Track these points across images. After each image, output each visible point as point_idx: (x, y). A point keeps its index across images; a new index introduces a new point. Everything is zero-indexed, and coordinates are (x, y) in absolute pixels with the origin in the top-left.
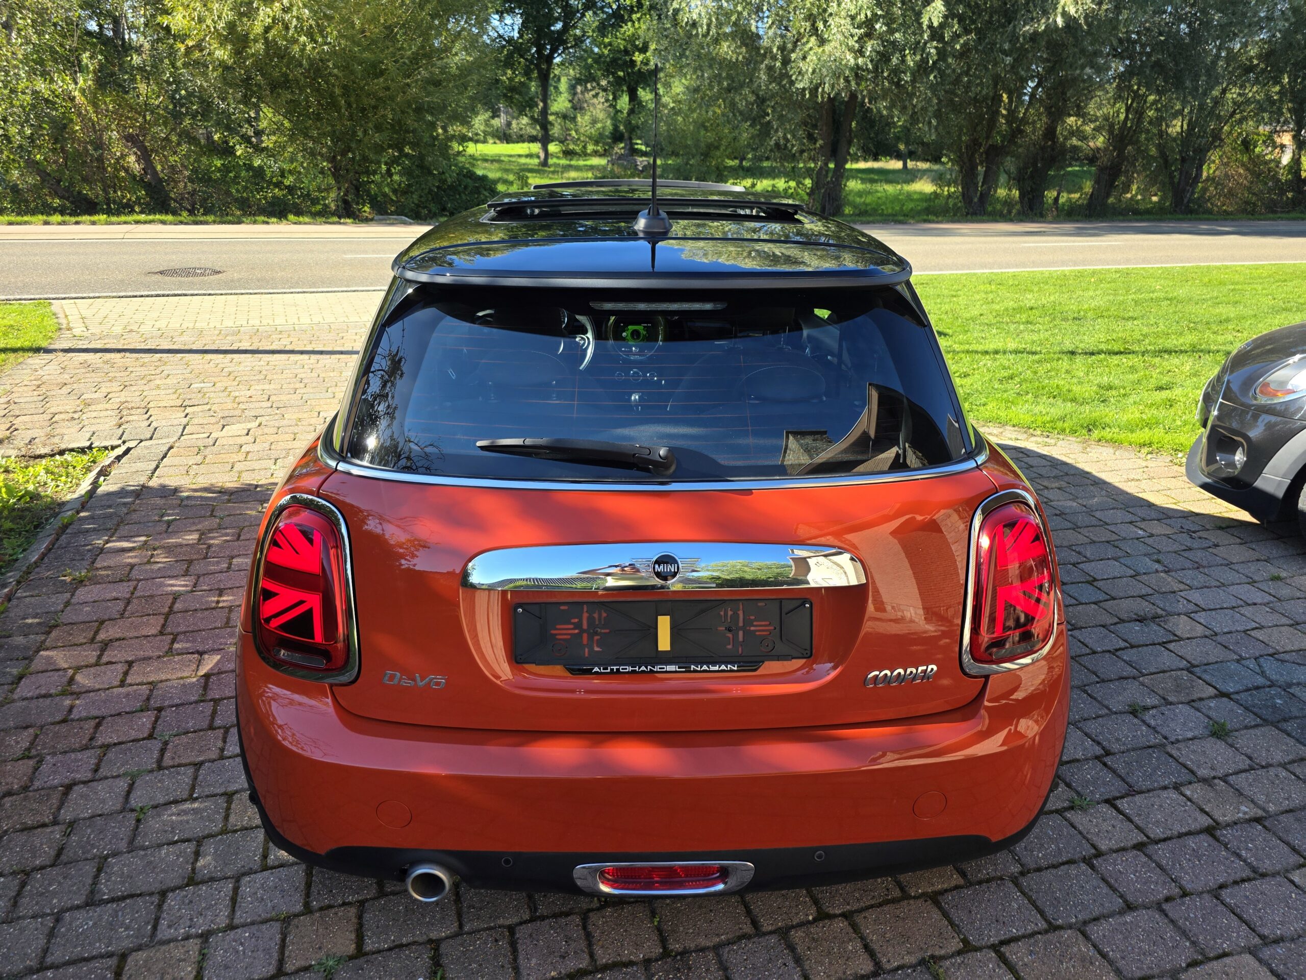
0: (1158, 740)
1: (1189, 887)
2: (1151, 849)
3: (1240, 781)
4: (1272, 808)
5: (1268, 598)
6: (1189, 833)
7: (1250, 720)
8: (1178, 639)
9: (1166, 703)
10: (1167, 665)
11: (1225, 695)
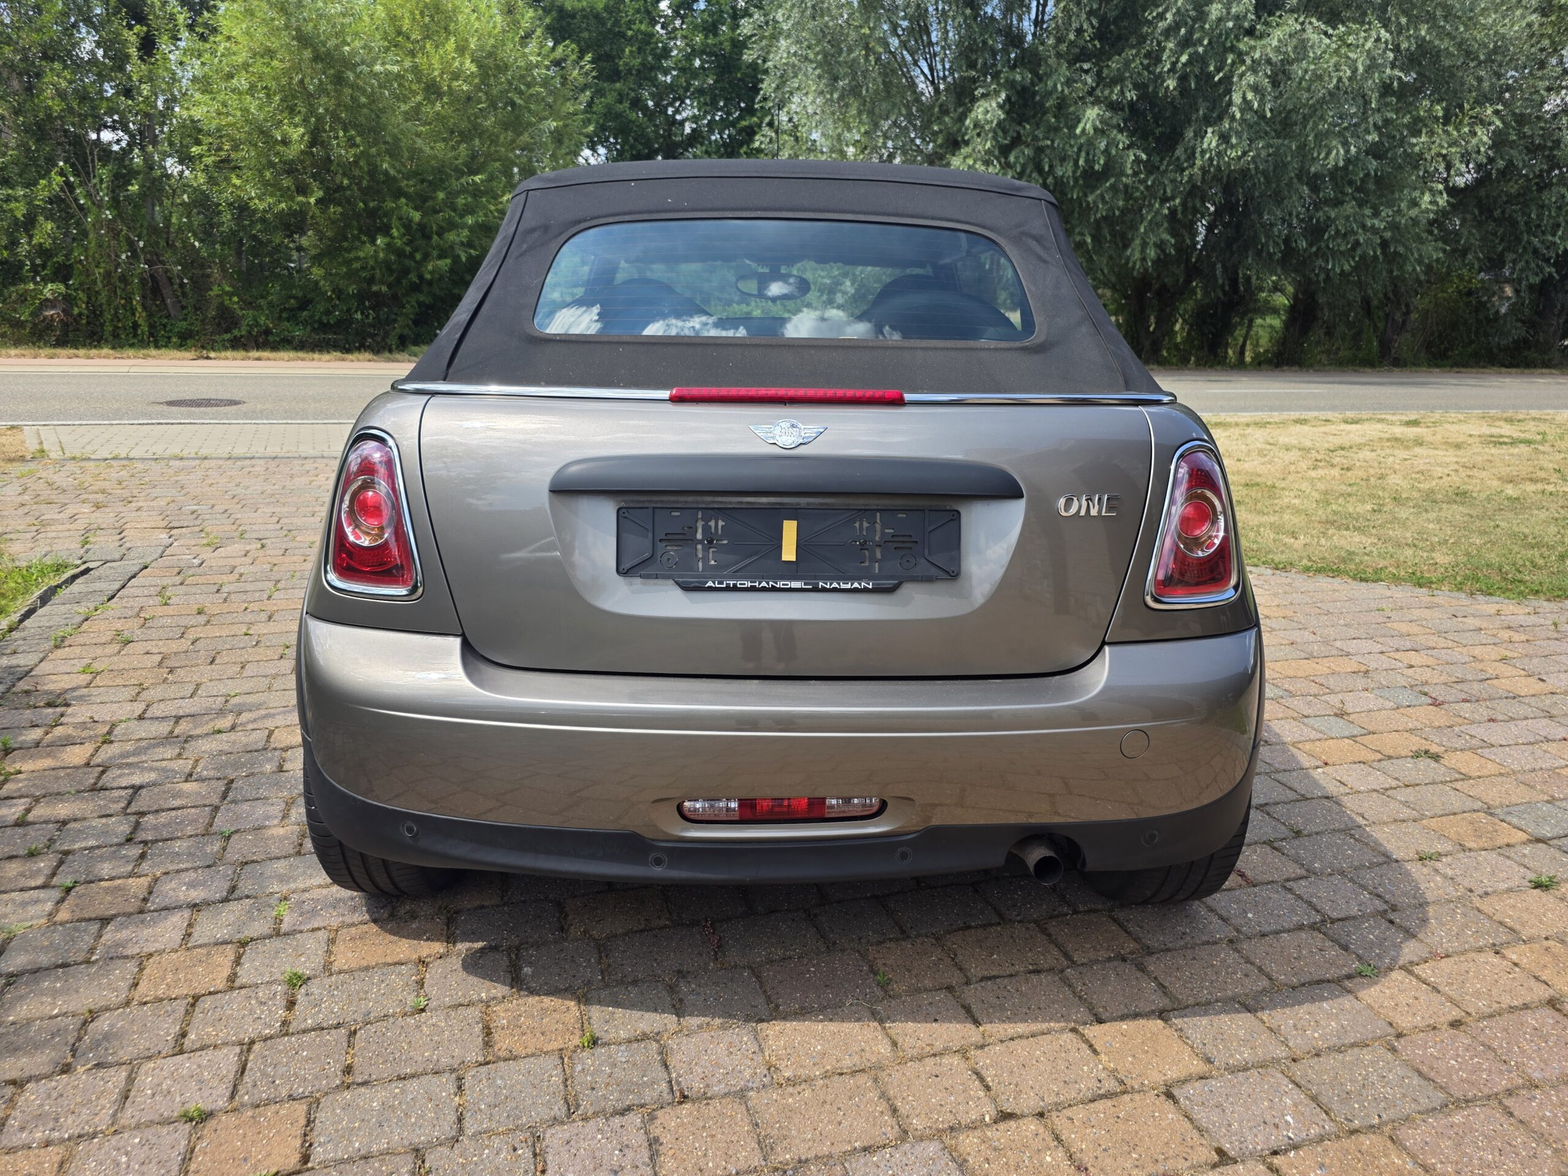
0: (1461, 892)
1: (1536, 1076)
2: (1474, 1027)
6: (1526, 1007)
8: (1466, 777)
9: (1464, 848)
10: (1457, 806)
11: (1539, 840)
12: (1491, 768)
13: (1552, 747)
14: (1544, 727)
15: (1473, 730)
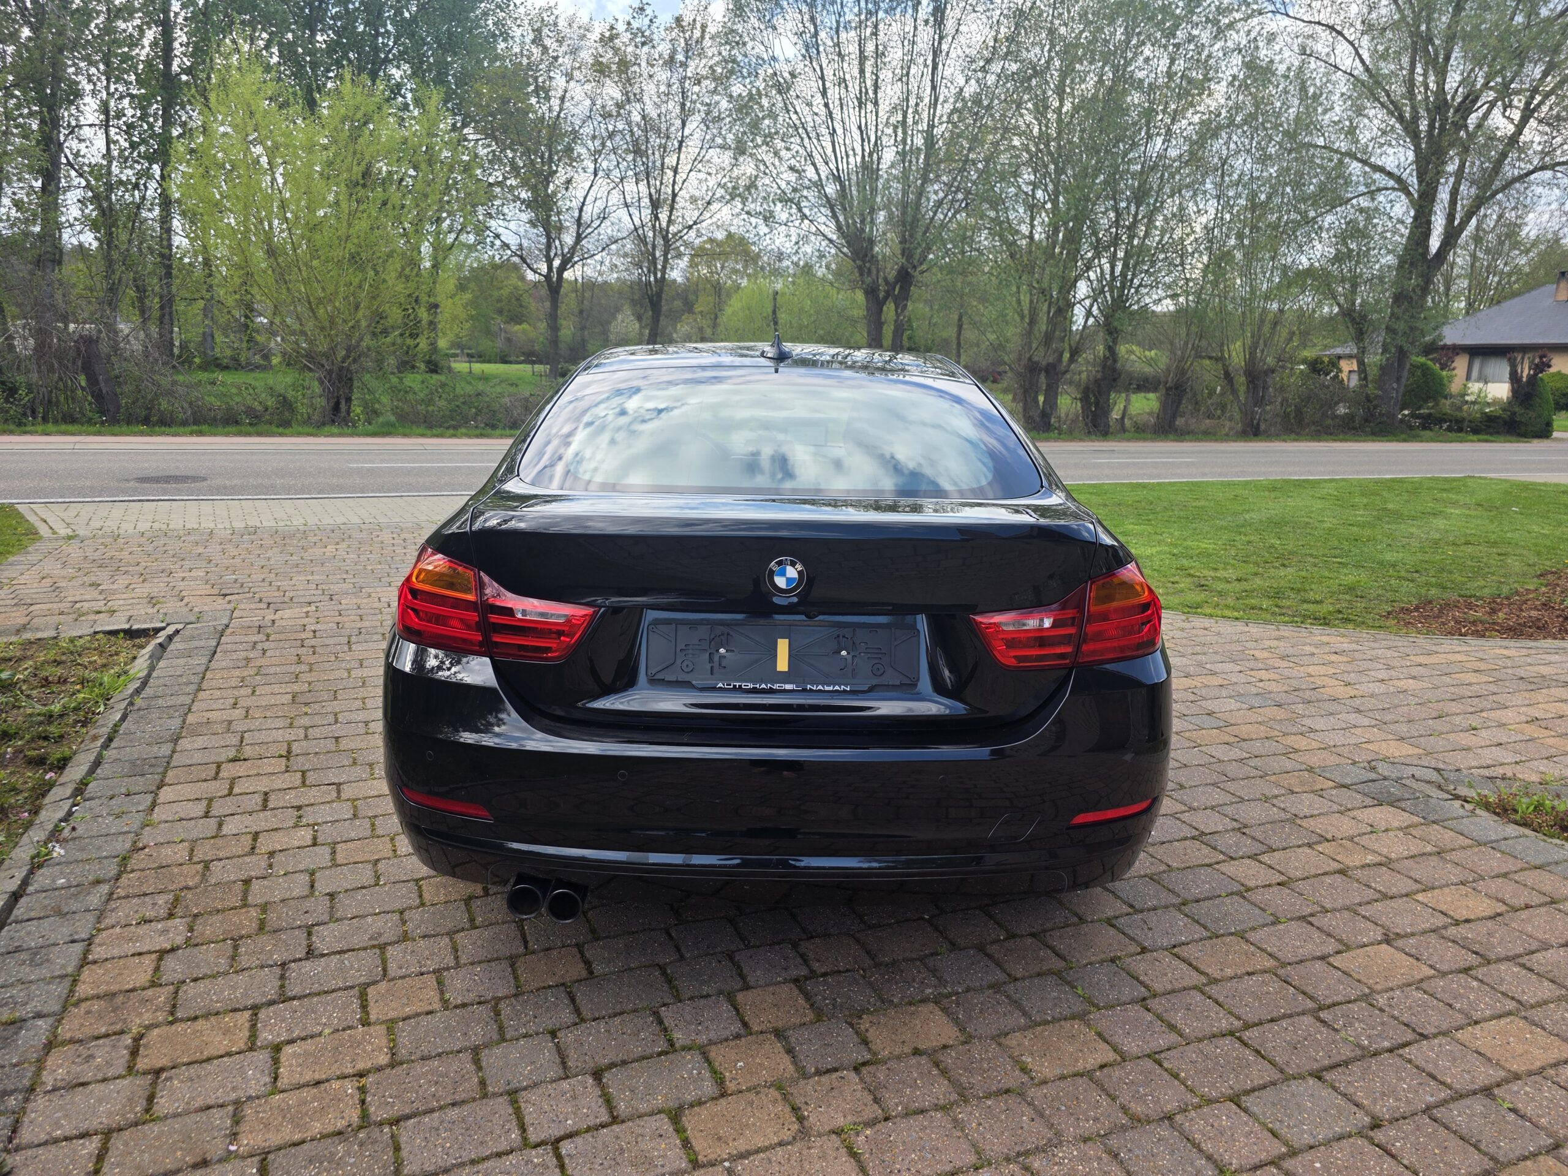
0: (1289, 816)
1: (1328, 906)
2: (1292, 885)
3: (1365, 840)
4: (1393, 856)
5: (1374, 722)
6: (1325, 874)
7: (1368, 801)
8: (1296, 751)
9: (1292, 792)
10: (1289, 768)
11: (1344, 786)
12: (1315, 745)
13: (1358, 731)
14: (1353, 718)
15: (1305, 721)
